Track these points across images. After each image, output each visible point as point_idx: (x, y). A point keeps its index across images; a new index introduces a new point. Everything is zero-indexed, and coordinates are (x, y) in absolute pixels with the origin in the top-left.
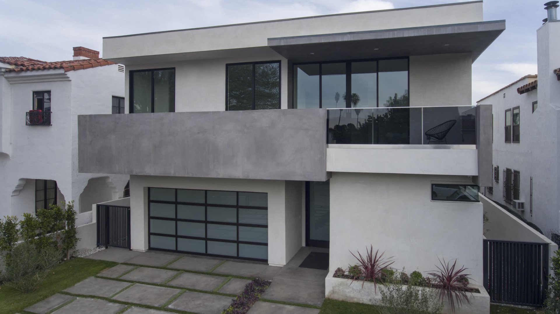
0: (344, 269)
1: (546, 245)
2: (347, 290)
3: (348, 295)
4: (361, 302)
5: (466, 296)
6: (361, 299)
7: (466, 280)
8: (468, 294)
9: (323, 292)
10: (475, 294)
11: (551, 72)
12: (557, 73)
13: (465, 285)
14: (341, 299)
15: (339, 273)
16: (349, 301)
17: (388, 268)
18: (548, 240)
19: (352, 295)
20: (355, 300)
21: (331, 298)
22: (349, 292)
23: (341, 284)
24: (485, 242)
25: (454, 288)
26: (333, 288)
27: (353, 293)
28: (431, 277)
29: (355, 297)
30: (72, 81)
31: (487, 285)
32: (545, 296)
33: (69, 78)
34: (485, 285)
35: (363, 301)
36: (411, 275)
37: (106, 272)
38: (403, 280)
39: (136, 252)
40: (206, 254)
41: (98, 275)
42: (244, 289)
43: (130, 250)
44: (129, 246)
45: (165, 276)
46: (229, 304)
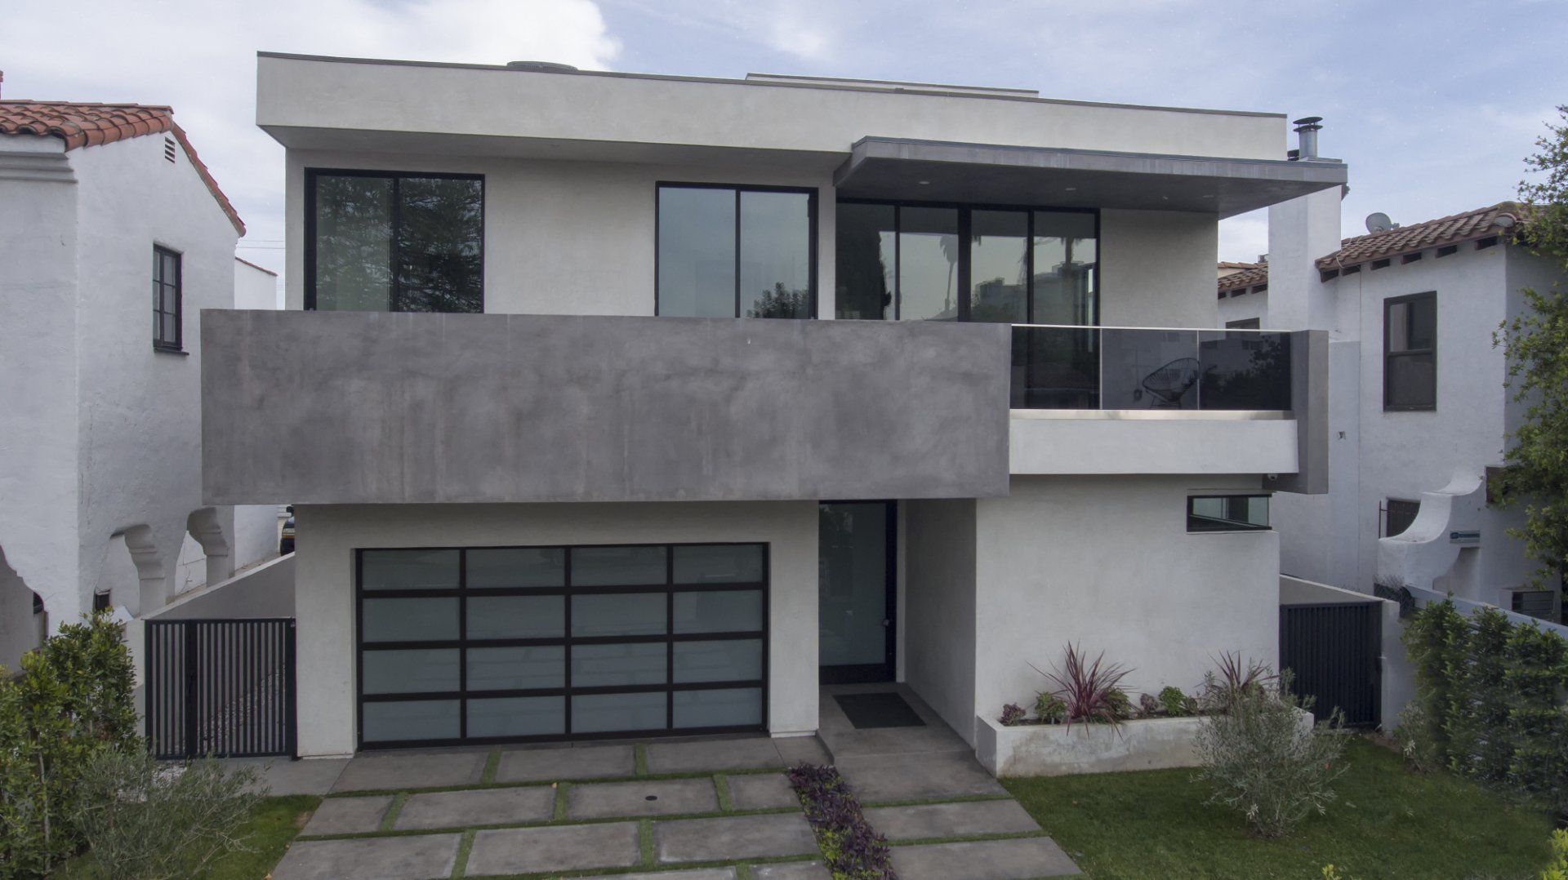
0: (1022, 705)
2: (1045, 751)
3: (1048, 760)
4: (1076, 772)
6: (1076, 765)
9: (983, 767)
11: (1311, 263)
12: (1322, 266)
14: (1032, 774)
15: (1011, 716)
16: (1049, 775)
17: (1115, 688)
19: (1056, 759)
20: (1064, 770)
21: (1009, 775)
22: (1050, 753)
23: (1032, 739)
26: (1015, 751)
27: (1060, 753)
29: (1062, 762)
30: (79, 186)
33: (70, 171)
35: (1080, 767)
36: (1161, 697)
37: (312, 824)
38: (1149, 710)
39: (322, 761)
40: (569, 737)
41: (303, 833)
42: (793, 792)
43: (295, 758)
44: (288, 748)
45: (533, 802)
46: (807, 827)
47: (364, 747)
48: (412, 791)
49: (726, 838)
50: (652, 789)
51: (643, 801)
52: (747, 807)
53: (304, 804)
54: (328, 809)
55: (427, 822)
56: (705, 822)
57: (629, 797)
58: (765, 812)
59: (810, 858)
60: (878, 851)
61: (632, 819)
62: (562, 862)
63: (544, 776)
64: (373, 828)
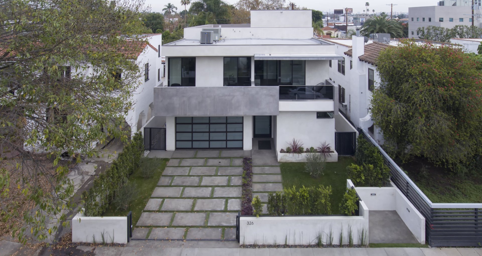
0: (284, 149)
1: (355, 133)
3: (287, 159)
5: (330, 155)
7: (330, 148)
8: (331, 153)
9: (277, 160)
10: (333, 153)
13: (329, 150)
14: (284, 162)
15: (282, 151)
16: (287, 162)
17: (301, 147)
18: (356, 131)
19: (289, 159)
20: (290, 161)
21: (280, 162)
23: (284, 156)
24: (336, 133)
25: (326, 152)
26: (281, 158)
28: (317, 148)
31: (337, 149)
32: (355, 151)
34: (336, 149)
36: (310, 148)
37: (169, 164)
38: (308, 151)
39: (170, 151)
40: (209, 148)
41: (167, 166)
42: (243, 163)
43: (166, 150)
44: (165, 149)
45: (201, 162)
46: (242, 170)
47: (177, 149)
48: (183, 158)
49: (229, 171)
50: (220, 160)
51: (218, 163)
52: (234, 165)
53: (167, 160)
54: (171, 161)
55: (185, 165)
56: (227, 167)
57: (216, 162)
58: (237, 166)
59: (240, 176)
60: (251, 175)
61: (216, 166)
62: (203, 174)
63: (204, 157)
64: (177, 165)
